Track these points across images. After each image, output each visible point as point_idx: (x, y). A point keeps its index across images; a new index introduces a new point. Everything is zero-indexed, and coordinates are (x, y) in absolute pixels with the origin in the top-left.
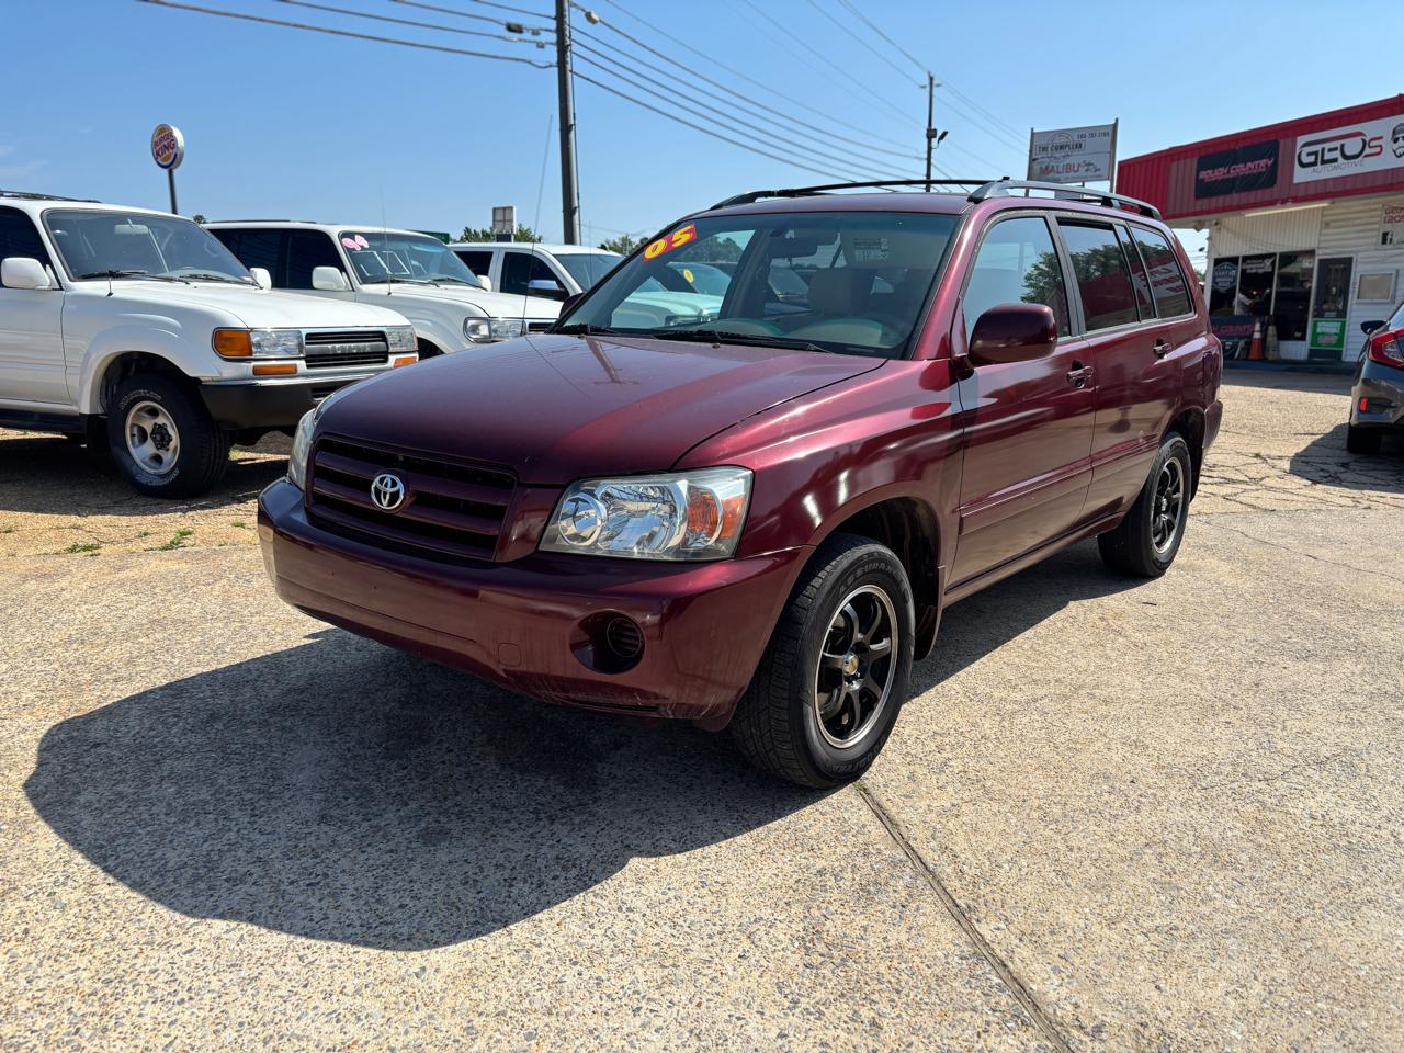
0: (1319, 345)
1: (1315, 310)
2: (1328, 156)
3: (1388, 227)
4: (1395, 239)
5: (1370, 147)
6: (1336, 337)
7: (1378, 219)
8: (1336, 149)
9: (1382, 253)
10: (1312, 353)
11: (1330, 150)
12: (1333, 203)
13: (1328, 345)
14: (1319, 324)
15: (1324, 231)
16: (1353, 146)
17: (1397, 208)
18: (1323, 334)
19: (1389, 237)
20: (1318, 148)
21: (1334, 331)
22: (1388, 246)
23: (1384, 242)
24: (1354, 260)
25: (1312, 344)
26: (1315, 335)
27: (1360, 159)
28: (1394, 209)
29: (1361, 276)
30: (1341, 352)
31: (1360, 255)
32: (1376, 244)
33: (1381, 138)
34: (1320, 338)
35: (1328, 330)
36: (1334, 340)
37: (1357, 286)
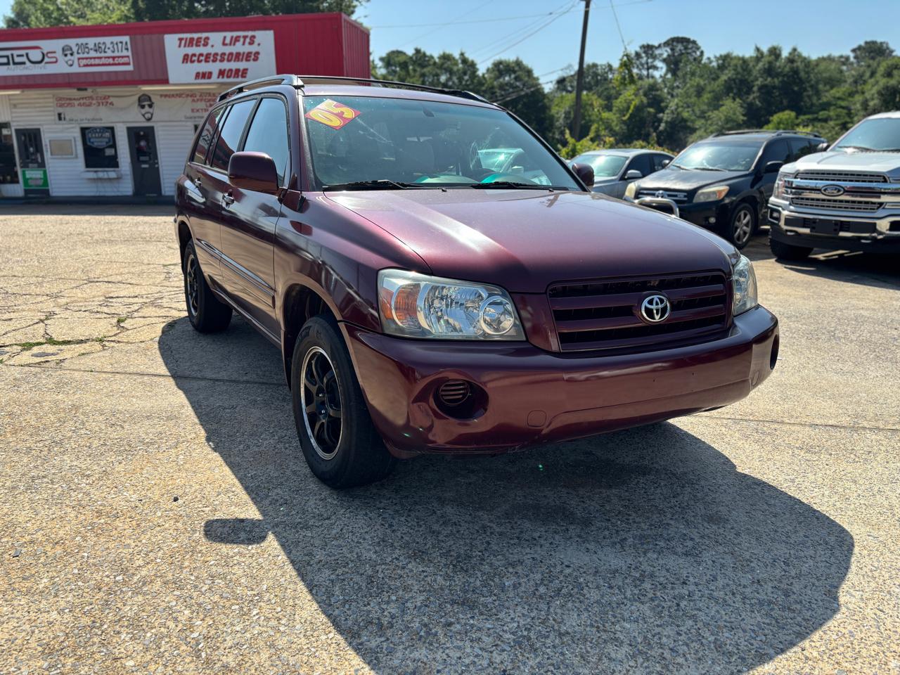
0: (31, 186)
1: (21, 163)
2: (17, 60)
3: (60, 110)
4: (67, 118)
5: (49, 57)
6: (42, 181)
7: (52, 104)
8: (22, 56)
9: (60, 127)
10: (26, 191)
11: (18, 56)
12: (23, 92)
13: (37, 186)
14: (27, 172)
15: (14, 110)
16: (35, 55)
17: (64, 98)
18: (31, 178)
19: (62, 116)
20: (8, 53)
21: (39, 176)
22: (63, 122)
23: (60, 119)
24: (41, 130)
25: (25, 186)
26: (26, 180)
27: (43, 64)
28: (61, 99)
29: (50, 141)
30: (48, 190)
31: (45, 127)
32: (55, 120)
33: (54, 52)
34: (29, 181)
35: (34, 176)
36: (41, 182)
37: (48, 147)
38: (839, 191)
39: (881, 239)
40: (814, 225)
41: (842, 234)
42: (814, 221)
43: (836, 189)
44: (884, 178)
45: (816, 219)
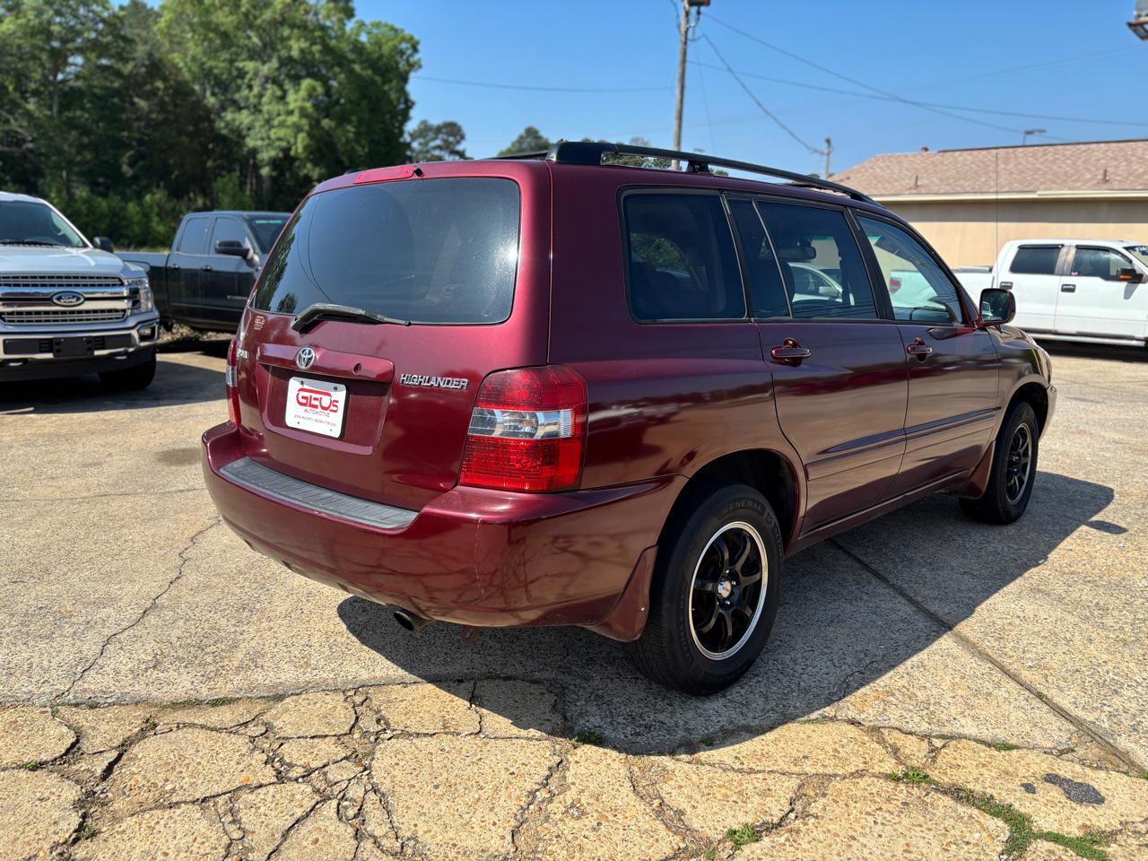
38: (78, 299)
39: (133, 352)
40: (58, 347)
41: (97, 353)
42: (58, 342)
43: (74, 297)
44: (120, 280)
45: (60, 338)
